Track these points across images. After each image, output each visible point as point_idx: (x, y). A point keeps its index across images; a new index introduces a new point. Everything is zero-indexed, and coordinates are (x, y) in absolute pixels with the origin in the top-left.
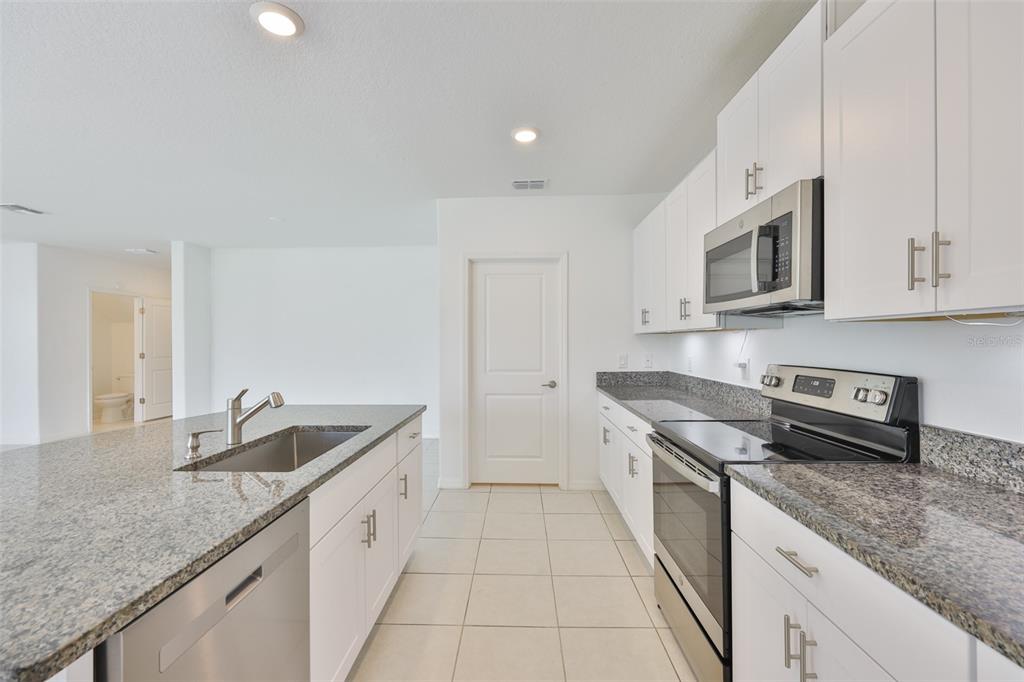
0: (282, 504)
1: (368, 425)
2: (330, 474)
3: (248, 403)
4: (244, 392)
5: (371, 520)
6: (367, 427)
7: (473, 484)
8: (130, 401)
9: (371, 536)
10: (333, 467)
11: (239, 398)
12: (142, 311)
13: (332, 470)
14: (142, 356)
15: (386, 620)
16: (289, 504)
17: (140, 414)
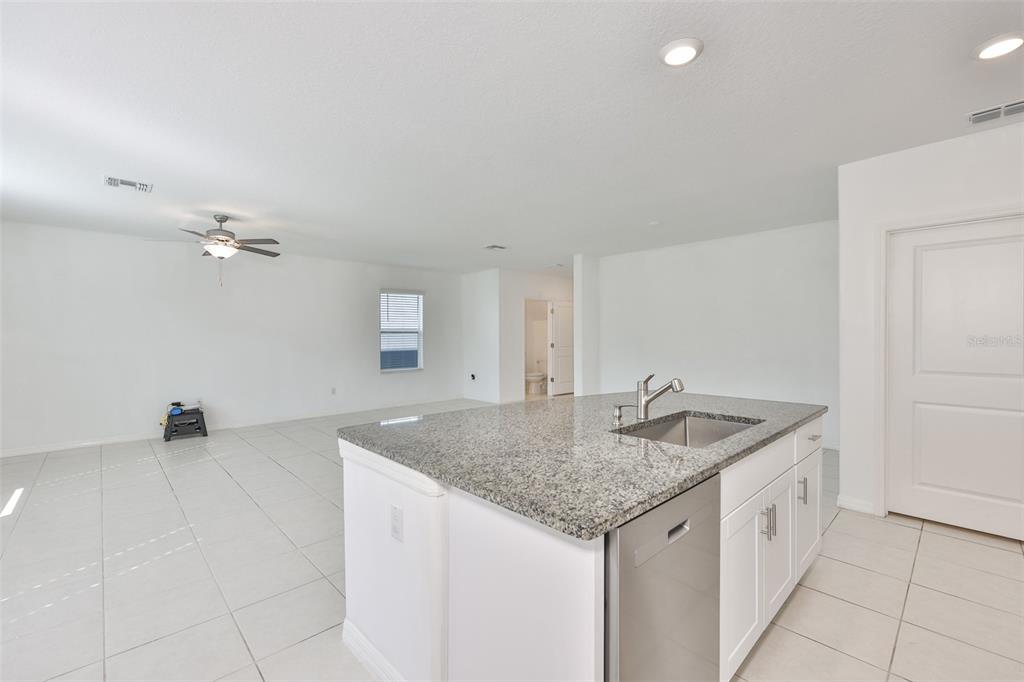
0: (702, 473)
1: (762, 419)
2: (737, 458)
3: (655, 386)
4: (651, 377)
5: (771, 513)
6: (760, 421)
7: (890, 513)
8: (545, 379)
9: (771, 530)
10: (739, 451)
11: (646, 382)
12: (552, 312)
13: (738, 454)
14: (552, 345)
15: (781, 622)
16: (707, 474)
17: (551, 389)
